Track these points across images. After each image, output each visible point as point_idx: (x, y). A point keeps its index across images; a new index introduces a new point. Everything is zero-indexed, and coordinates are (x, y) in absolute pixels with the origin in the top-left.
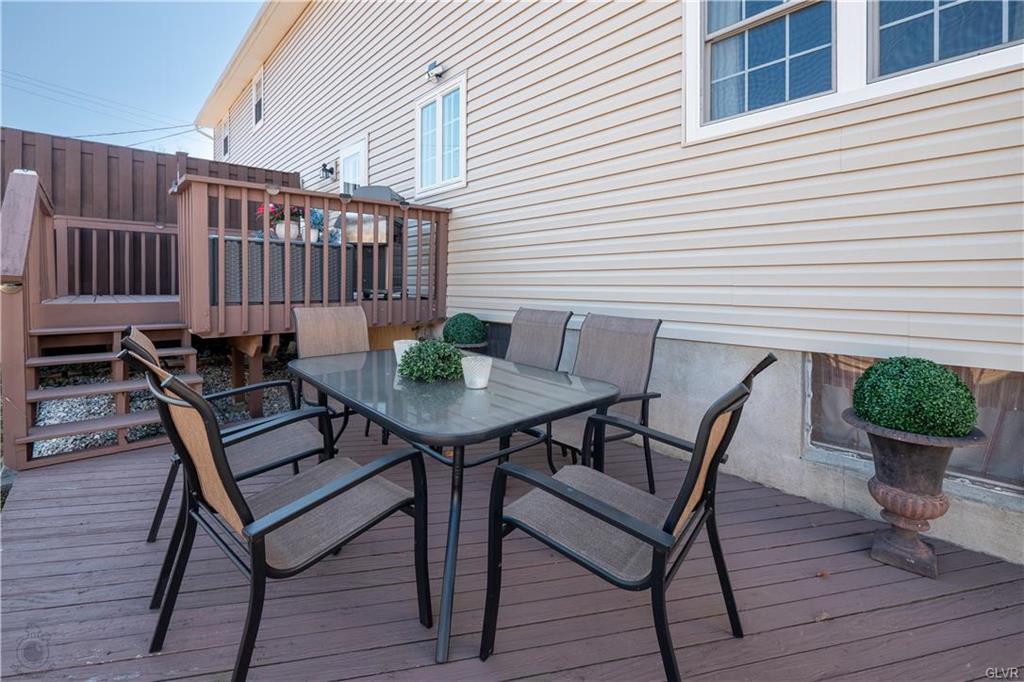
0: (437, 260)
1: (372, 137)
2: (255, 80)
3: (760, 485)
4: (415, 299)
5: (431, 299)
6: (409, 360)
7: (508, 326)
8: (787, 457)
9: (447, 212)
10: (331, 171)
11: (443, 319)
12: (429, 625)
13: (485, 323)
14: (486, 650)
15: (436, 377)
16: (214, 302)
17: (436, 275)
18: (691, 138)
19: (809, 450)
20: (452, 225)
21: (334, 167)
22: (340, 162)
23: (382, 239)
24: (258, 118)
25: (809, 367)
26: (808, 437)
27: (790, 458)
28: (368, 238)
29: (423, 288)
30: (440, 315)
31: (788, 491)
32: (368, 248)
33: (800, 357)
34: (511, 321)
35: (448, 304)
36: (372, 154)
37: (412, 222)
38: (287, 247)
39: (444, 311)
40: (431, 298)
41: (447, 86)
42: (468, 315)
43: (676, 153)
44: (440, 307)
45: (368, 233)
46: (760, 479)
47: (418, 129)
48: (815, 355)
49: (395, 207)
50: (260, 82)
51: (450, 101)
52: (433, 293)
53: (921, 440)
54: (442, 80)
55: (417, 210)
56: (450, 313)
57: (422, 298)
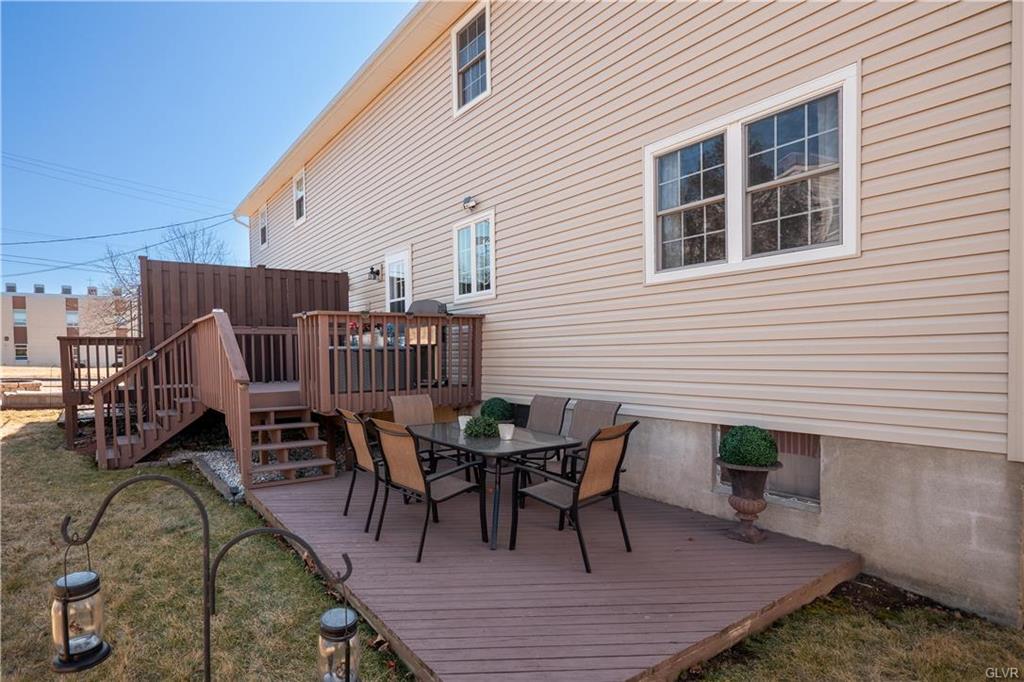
0: (473, 354)
1: (416, 247)
2: (297, 178)
3: (691, 510)
4: (457, 386)
5: (470, 387)
6: (469, 425)
7: (527, 407)
8: (704, 491)
9: (482, 317)
10: (378, 273)
11: (479, 402)
12: (487, 541)
13: (512, 405)
14: (512, 546)
15: (485, 435)
16: (332, 392)
17: (473, 366)
18: (649, 281)
19: (718, 487)
20: (485, 328)
21: (379, 269)
22: (386, 265)
23: (433, 342)
24: (300, 214)
25: (719, 434)
26: (718, 478)
27: (706, 491)
28: (424, 341)
29: (464, 376)
30: (477, 398)
31: (706, 512)
32: (424, 348)
33: (710, 428)
34: (529, 404)
35: (483, 390)
36: (415, 262)
37: (455, 328)
38: (373, 352)
39: (480, 396)
40: (470, 384)
41: (480, 217)
42: (499, 399)
43: (639, 290)
44: (476, 392)
45: (424, 337)
46: (690, 507)
47: (456, 247)
48: (722, 426)
49: (443, 318)
50: (301, 180)
51: (482, 226)
52: (471, 380)
53: (744, 468)
54: (475, 210)
55: (458, 318)
56: (485, 397)
57: (464, 386)
